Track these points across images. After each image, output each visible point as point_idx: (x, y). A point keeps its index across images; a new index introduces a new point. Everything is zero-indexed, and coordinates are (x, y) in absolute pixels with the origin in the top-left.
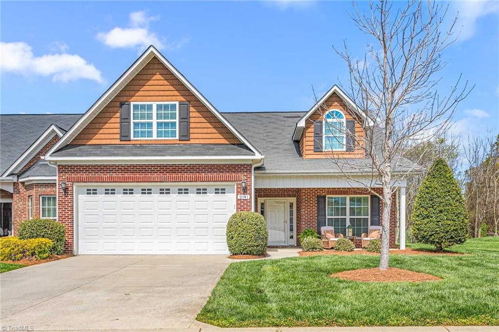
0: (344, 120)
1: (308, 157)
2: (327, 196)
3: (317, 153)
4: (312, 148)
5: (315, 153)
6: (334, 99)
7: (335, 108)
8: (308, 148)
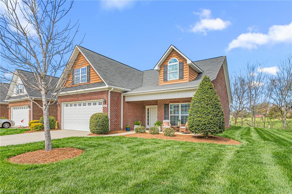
0: (178, 63)
1: (161, 84)
2: (170, 104)
3: (165, 82)
4: (163, 80)
5: (164, 82)
6: (173, 52)
7: (174, 57)
8: (161, 80)
